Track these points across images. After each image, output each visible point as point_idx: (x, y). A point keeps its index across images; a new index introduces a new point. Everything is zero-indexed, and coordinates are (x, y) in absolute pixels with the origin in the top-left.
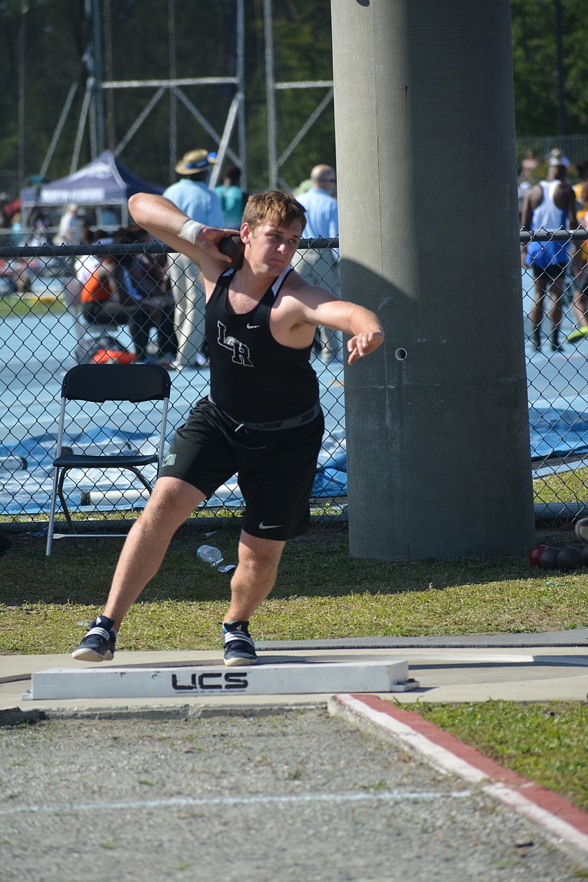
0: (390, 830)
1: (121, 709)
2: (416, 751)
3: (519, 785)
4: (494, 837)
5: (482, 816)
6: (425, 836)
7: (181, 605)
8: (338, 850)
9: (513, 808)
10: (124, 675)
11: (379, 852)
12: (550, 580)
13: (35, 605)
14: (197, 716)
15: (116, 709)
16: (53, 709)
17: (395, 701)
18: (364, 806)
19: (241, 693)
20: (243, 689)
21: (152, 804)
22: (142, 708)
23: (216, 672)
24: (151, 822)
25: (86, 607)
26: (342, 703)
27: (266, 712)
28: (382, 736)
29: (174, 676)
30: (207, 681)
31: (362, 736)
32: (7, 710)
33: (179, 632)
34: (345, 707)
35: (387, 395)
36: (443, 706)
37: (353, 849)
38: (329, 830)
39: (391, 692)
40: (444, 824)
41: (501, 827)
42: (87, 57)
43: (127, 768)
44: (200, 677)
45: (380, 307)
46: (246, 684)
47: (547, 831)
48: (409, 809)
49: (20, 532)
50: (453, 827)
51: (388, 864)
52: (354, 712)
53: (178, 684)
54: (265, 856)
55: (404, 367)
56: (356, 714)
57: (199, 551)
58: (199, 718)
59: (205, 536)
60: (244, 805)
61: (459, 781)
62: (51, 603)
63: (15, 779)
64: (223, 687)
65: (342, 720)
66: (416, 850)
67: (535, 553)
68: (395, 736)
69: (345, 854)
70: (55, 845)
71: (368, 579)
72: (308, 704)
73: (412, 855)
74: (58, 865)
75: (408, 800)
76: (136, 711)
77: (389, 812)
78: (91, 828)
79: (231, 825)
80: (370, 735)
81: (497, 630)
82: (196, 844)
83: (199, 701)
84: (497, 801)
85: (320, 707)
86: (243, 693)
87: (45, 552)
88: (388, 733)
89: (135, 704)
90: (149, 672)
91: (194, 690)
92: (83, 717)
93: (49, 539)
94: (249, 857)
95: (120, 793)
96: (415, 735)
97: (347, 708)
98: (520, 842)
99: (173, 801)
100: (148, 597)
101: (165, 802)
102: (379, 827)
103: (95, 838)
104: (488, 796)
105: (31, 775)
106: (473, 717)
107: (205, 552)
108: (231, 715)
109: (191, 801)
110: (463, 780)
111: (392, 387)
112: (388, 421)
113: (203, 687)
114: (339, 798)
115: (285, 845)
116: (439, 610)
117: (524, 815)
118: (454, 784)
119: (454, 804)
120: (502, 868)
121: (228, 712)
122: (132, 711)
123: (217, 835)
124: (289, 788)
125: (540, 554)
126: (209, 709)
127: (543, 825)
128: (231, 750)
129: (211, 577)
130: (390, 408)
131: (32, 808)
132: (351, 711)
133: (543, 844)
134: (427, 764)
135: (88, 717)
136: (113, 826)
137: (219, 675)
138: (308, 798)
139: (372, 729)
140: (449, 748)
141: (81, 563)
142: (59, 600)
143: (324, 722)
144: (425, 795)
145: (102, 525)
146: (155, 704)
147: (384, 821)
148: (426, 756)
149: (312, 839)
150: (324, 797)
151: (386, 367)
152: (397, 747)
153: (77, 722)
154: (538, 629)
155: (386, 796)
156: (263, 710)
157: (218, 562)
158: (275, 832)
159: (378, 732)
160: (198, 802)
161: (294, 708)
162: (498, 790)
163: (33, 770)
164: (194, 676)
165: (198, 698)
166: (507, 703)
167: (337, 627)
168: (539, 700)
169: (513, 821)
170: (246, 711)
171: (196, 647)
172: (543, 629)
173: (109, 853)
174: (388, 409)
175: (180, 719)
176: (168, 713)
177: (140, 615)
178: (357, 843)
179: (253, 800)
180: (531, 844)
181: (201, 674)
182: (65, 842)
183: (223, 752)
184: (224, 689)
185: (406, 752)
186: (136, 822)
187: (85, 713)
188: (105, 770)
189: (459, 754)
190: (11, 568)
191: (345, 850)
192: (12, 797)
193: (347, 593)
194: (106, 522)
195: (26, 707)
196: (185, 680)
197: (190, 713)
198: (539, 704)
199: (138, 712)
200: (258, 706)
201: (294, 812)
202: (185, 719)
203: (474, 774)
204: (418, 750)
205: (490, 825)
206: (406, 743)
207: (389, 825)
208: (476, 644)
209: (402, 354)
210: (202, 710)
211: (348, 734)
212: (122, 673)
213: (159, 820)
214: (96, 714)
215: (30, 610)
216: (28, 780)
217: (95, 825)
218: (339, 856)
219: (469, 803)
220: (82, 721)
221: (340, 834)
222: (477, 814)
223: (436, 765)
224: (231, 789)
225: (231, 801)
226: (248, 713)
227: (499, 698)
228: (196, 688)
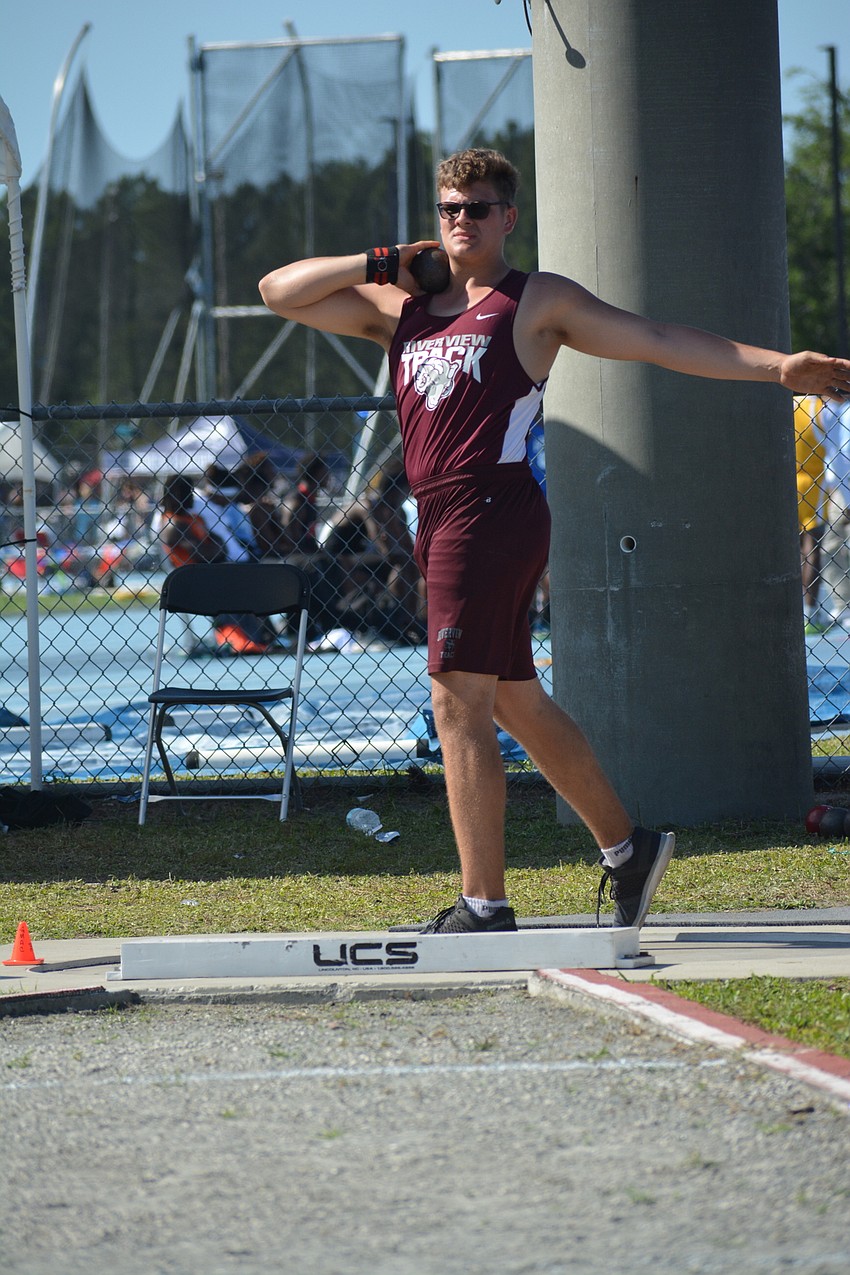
0: (616, 1098)
1: (244, 989)
2: (650, 1022)
3: (795, 1050)
4: (760, 1104)
5: (743, 1084)
6: (665, 1106)
7: (325, 881)
8: (544, 1119)
9: (785, 1074)
10: (247, 946)
11: (602, 1120)
12: (834, 848)
13: (123, 882)
14: (347, 999)
15: (237, 990)
16: (151, 990)
17: (620, 978)
18: (581, 1075)
19: (408, 970)
20: (411, 965)
21: (286, 1075)
22: (272, 988)
23: (374, 942)
24: (288, 1092)
25: (194, 884)
26: (548, 978)
27: (443, 993)
28: (604, 1011)
29: (316, 948)
30: (361, 954)
31: (576, 1013)
32: (87, 989)
33: (322, 911)
34: (552, 982)
35: (609, 600)
36: (688, 984)
37: (565, 1117)
38: (533, 1098)
39: (615, 969)
40: (691, 1092)
41: (770, 1094)
42: (193, 276)
43: (253, 1043)
44: (351, 948)
45: (599, 480)
46: (415, 958)
47: (834, 1096)
48: (642, 1078)
49: (103, 796)
50: (702, 1094)
51: (614, 1131)
52: (564, 987)
53: (322, 958)
54: (445, 1125)
55: (633, 562)
56: (568, 989)
57: (349, 816)
58: (351, 1002)
59: (358, 801)
60: (414, 1075)
61: (711, 1050)
62: (145, 878)
63: (100, 1054)
64: (384, 962)
65: (548, 999)
66: (652, 1118)
67: (813, 816)
68: (621, 1008)
69: (554, 1123)
70: (157, 1115)
71: (582, 848)
72: (502, 982)
73: (647, 1122)
74: (161, 1136)
75: (641, 1068)
76: (264, 993)
77: (615, 1081)
78: (205, 1098)
79: (397, 1094)
80: (587, 1011)
81: (761, 906)
82: (350, 1113)
83: (350, 980)
84: (764, 1069)
85: (518, 986)
86: (411, 970)
87: (137, 820)
88: (612, 1005)
89: (263, 984)
90: (283, 942)
91: (344, 966)
92: (192, 1001)
93: (142, 803)
94: (421, 1127)
95: (244, 1065)
96: (650, 1005)
97: (555, 983)
98: (795, 1107)
99: (318, 1071)
100: (279, 871)
101: (306, 1072)
102: (600, 1095)
103: (210, 1108)
104: (751, 1063)
105: (122, 1050)
106: (729, 993)
107: (357, 818)
108: (394, 997)
109: (341, 1071)
110: (715, 1048)
111: (616, 589)
112: (610, 636)
113: (356, 962)
114: (545, 1068)
115: (471, 1114)
116: (681, 882)
117: (802, 1081)
118: (704, 1054)
119: (704, 1072)
120: (771, 1134)
121: (391, 994)
122: (259, 992)
123: (378, 1104)
124: (476, 1058)
125: (820, 816)
126: (365, 990)
127: (828, 1089)
128: (395, 1026)
129: (365, 847)
130: (613, 618)
131: (124, 1079)
132: (560, 986)
133: (826, 1108)
134: (667, 1036)
135: (198, 1001)
136: (236, 1096)
137: (379, 946)
138: (502, 1068)
139: (590, 1004)
140: (697, 1017)
141: (186, 834)
142: (157, 875)
143: (523, 1002)
144: (664, 1064)
145: (216, 787)
146: (290, 983)
147: (608, 1089)
148: (665, 1028)
149: (508, 1108)
150: (525, 1066)
151: (607, 562)
152: (624, 1021)
153: (183, 1008)
154: (818, 904)
155: (610, 1065)
156: (438, 990)
157: (375, 830)
158: (458, 1100)
159: (598, 1007)
160: (351, 1072)
161: (481, 988)
162: (765, 1056)
163: (124, 1046)
164: (343, 947)
165: (349, 977)
166: (777, 980)
167: (540, 904)
168: (821, 975)
169: (785, 1088)
170: (415, 992)
171: (346, 927)
172: (826, 904)
173: (231, 1123)
174: (610, 619)
175: (325, 1003)
176: (308, 995)
177: (269, 893)
178: (570, 1111)
179: (426, 1070)
180: (810, 1110)
181: (353, 944)
182: (170, 1112)
183: (386, 1028)
184: (384, 965)
185: (638, 1026)
186: (266, 1092)
187: (194, 995)
188: (223, 1045)
189: (710, 1023)
190: (91, 840)
191: (555, 1118)
192: (95, 1071)
193: (555, 863)
194: (220, 781)
195: (112, 988)
196: (331, 953)
197: (339, 995)
198: (821, 982)
199: (267, 994)
200: (432, 985)
201: (483, 1080)
202: (331, 1003)
203: (730, 1041)
204: (652, 1020)
205: (755, 1093)
206: (636, 1014)
207: (614, 1093)
208: (732, 921)
209: (630, 544)
210: (354, 991)
211: (558, 1012)
212: (245, 944)
213: (299, 1090)
214: (209, 997)
215: (118, 887)
216: (118, 1056)
217: (210, 1095)
218: (546, 1125)
219: (725, 1071)
220: (189, 1006)
221: (547, 1102)
222: (736, 1083)
223: (679, 1035)
224: (396, 1061)
225: (397, 1071)
226: (418, 995)
227: (766, 974)
228: (346, 963)
